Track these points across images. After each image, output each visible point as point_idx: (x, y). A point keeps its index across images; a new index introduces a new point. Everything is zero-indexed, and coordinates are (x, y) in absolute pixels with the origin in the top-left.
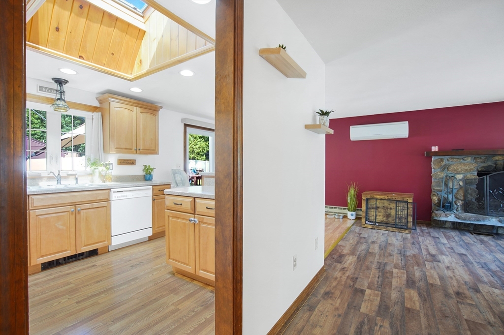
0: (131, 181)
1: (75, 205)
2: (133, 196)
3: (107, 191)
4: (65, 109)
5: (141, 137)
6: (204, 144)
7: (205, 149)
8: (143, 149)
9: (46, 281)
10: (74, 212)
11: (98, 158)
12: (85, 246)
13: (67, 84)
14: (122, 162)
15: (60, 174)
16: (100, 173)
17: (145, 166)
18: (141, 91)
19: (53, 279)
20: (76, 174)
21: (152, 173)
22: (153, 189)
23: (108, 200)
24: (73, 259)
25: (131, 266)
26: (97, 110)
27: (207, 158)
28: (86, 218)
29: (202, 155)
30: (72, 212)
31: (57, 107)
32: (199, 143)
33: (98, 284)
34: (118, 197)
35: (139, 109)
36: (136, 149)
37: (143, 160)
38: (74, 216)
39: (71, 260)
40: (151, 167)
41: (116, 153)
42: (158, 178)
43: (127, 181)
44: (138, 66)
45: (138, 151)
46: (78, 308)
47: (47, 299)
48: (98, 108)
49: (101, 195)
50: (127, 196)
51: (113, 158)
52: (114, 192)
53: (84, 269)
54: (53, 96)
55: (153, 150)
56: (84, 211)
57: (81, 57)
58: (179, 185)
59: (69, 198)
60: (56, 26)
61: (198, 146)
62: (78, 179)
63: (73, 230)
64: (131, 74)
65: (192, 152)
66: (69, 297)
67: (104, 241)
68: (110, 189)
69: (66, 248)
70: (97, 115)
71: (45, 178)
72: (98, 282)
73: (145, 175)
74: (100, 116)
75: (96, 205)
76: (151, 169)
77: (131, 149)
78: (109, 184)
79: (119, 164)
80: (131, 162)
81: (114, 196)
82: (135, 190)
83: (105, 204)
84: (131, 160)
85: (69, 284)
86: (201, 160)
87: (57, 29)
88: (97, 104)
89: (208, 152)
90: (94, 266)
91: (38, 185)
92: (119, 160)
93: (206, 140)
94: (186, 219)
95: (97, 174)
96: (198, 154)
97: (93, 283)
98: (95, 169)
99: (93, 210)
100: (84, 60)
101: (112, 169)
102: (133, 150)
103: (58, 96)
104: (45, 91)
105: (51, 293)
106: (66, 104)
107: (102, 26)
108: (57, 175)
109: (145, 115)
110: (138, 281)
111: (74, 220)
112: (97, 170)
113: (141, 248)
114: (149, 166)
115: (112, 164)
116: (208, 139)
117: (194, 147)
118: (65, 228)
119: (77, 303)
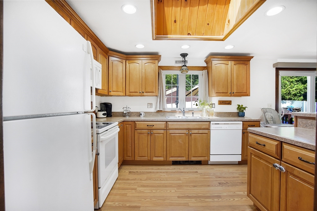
0: (228, 116)
1: (189, 130)
2: (226, 128)
3: (208, 123)
4: (186, 71)
5: (235, 83)
6: (301, 86)
7: (303, 90)
8: (236, 93)
9: (171, 172)
10: (188, 134)
11: (206, 100)
12: (193, 157)
13: (187, 56)
14: (222, 103)
15: (185, 110)
16: (206, 110)
17: (239, 106)
18: (233, 47)
19: (174, 172)
20: (193, 110)
21: (244, 111)
22: (243, 124)
23: (209, 129)
24: (187, 163)
25: (219, 183)
26: (205, 69)
27: (305, 98)
28: (195, 139)
29: (299, 96)
30: (187, 134)
31: (182, 71)
32: (296, 86)
33: (194, 188)
34: (215, 128)
35: (233, 62)
36: (231, 93)
37: (237, 101)
38: (188, 136)
39: (186, 163)
40: (243, 106)
41: (216, 96)
42: (249, 115)
43: (225, 116)
44: (227, 26)
45: (232, 94)
46: (177, 202)
47: (166, 185)
48: (205, 67)
49: (205, 125)
50: (222, 128)
51: (215, 100)
52: (212, 124)
53: (191, 172)
54: (181, 65)
55: (245, 93)
56: (194, 134)
57: (189, 34)
58: (269, 122)
59: (186, 125)
60: (174, 20)
61: (294, 88)
62: (194, 113)
63: (187, 145)
64: (223, 34)
65: (288, 94)
66: (176, 190)
67: (205, 157)
68: (210, 122)
69: (183, 156)
70: (205, 72)
71: (178, 112)
72: (195, 186)
73: (238, 113)
74: (207, 72)
75: (201, 131)
76: (243, 108)
77: (227, 93)
78: (211, 118)
79: (219, 104)
80: (228, 102)
81: (213, 127)
82: (228, 124)
83: (206, 131)
84: (227, 101)
85: (180, 180)
86: (298, 100)
87: (175, 21)
88: (205, 65)
89: (306, 93)
90: (197, 172)
91: (175, 116)
92: (219, 101)
93: (304, 82)
94: (270, 163)
95: (204, 111)
96: (295, 95)
97: (192, 186)
98: (203, 107)
99: (199, 135)
100: (191, 35)
101: (215, 108)
102: (228, 94)
103: (183, 64)
104: (178, 63)
105: (170, 182)
106: (187, 68)
107: (199, 7)
108: (183, 111)
109: (237, 66)
110: (220, 199)
111: (188, 139)
112: (205, 108)
113: (232, 169)
114: (242, 105)
115: (214, 104)
116: (306, 82)
117: (291, 90)
118: (183, 143)
119: (178, 197)
